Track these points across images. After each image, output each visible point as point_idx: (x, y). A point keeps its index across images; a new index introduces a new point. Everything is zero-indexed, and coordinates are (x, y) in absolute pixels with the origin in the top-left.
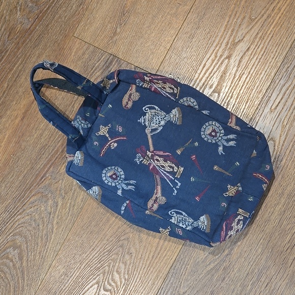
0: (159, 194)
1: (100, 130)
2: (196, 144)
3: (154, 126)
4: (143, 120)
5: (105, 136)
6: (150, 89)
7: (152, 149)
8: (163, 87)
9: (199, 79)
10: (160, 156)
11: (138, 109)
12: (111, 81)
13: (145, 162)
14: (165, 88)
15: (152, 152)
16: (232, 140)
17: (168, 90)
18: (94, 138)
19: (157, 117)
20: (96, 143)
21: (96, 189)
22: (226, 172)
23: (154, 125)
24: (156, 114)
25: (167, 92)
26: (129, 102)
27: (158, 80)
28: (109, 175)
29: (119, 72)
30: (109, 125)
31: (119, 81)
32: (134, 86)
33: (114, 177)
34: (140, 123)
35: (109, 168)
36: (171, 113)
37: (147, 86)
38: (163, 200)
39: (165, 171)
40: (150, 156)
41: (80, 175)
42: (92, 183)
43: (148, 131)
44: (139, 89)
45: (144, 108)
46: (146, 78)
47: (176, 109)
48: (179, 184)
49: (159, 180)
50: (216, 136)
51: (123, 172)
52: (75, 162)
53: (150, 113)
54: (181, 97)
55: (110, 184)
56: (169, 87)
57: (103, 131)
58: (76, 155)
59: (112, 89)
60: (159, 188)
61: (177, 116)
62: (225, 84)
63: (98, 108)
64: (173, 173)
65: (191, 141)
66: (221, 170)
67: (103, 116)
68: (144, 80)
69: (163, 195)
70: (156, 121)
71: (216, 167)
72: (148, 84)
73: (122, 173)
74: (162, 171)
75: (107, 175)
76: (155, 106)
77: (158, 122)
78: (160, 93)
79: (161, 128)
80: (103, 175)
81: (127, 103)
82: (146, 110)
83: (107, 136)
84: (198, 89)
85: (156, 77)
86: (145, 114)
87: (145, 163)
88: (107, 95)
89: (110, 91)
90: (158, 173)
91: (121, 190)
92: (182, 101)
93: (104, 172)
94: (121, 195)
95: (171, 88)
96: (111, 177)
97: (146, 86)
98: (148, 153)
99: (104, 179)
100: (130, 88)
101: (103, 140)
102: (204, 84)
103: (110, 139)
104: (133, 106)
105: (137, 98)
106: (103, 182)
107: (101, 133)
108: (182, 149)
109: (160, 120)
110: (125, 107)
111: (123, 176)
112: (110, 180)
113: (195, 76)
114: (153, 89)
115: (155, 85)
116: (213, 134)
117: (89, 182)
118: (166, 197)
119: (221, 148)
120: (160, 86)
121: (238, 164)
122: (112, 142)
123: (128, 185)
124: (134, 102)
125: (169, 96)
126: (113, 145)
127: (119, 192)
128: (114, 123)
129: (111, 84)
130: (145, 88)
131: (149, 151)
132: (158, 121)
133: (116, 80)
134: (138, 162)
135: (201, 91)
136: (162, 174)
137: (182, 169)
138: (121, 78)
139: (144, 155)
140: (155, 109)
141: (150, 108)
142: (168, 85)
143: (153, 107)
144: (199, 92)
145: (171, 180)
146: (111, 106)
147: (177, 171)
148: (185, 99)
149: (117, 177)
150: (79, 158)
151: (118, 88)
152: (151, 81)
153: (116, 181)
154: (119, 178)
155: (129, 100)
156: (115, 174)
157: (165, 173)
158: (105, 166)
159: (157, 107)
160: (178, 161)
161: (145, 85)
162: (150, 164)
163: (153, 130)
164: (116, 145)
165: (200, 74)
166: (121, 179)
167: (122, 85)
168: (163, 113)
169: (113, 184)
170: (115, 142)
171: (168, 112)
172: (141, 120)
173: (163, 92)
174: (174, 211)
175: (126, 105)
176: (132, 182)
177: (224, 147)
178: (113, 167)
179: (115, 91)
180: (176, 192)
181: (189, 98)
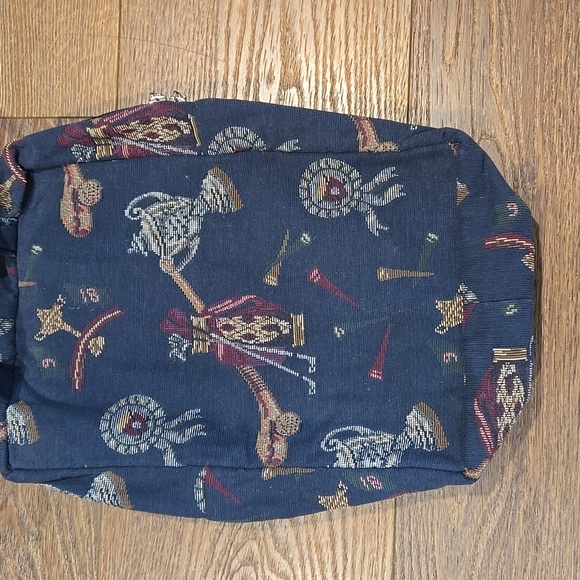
0: (274, 411)
1: (40, 325)
2: (306, 238)
3: (176, 245)
4: (140, 245)
5: (61, 333)
6: (118, 157)
7: (199, 306)
8: (149, 135)
9: (231, 74)
10: (229, 314)
11: (111, 222)
12: (8, 184)
13: (199, 347)
14: (154, 135)
15: (205, 313)
16: (390, 183)
17: (165, 135)
18: (35, 351)
19: (173, 219)
20: (46, 363)
21: (103, 480)
22: (413, 274)
23: (174, 242)
24: (166, 214)
25: (165, 143)
26: (81, 215)
27: (125, 121)
28: (119, 427)
29: (16, 151)
30: (60, 298)
31: (29, 174)
32: (74, 169)
33: (138, 426)
34: (137, 256)
35: (114, 409)
36: (203, 192)
37: (107, 151)
38: (290, 422)
39: (261, 345)
40: (203, 325)
41: (45, 466)
42: (86, 472)
43: (166, 266)
44: (90, 169)
45: (127, 212)
46: (92, 132)
47: (210, 176)
48: (312, 360)
49: (255, 376)
50: (344, 194)
51: (153, 402)
52: (16, 438)
53: (149, 217)
54: (207, 139)
55: (133, 450)
56: (164, 127)
57: (51, 321)
58: (9, 418)
59: (18, 202)
60: (266, 395)
61: (222, 191)
62: (301, 56)
63: (10, 270)
64: (284, 341)
65: (287, 237)
66: (399, 273)
67: (31, 284)
68: (90, 141)
69: (284, 409)
70: (175, 229)
71: (383, 274)
72: (107, 145)
73: (152, 405)
74: (253, 347)
75: (114, 433)
76: (153, 193)
77: (180, 231)
78: (149, 155)
79: (197, 241)
80: (106, 436)
81: (77, 219)
82: (136, 216)
83: (68, 328)
84: (240, 97)
85: (117, 118)
86: (136, 227)
87: (200, 349)
88: (15, 225)
89: (15, 211)
90: (245, 359)
91: (170, 451)
92: (213, 146)
93: (104, 425)
94: (176, 465)
95: (169, 127)
96: (128, 430)
97: (104, 153)
98: (195, 321)
99: (112, 444)
100: (66, 178)
101: (62, 344)
102: (248, 81)
103: (78, 335)
104: (95, 220)
105: (97, 196)
106: (113, 454)
107: (47, 330)
108: (276, 269)
109: (184, 221)
110: (77, 231)
111: (159, 413)
112: (130, 439)
113: (217, 72)
114: (125, 153)
115: (125, 141)
116: (335, 191)
117: (77, 473)
118: (295, 411)
119: (371, 219)
120: (140, 136)
121: (433, 236)
122: (90, 338)
123: (180, 428)
124: (92, 209)
125: (175, 149)
126: (95, 345)
127: (170, 460)
128: (68, 287)
129: (11, 190)
130: (103, 160)
131: (196, 315)
132: (179, 226)
133: (17, 175)
134: (180, 356)
135: (251, 99)
136: (258, 357)
137: (301, 318)
138: (30, 163)
139: (189, 332)
140: (157, 200)
141: (144, 204)
142: (158, 124)
143: (150, 197)
144: (246, 102)
145: (286, 361)
146: (37, 248)
147: (291, 330)
148: (219, 137)
149: (144, 422)
150: (21, 423)
151: (36, 194)
152: (109, 134)
153: (146, 435)
154: (150, 424)
155: (77, 210)
156: (134, 418)
157: (264, 349)
158: (98, 412)
159: (158, 195)
160: (281, 303)
161: (102, 152)
162: (213, 346)
163: (178, 258)
164: (101, 341)
165: (227, 60)
166: (159, 423)
167: (42, 182)
168: (184, 201)
169: (144, 447)
170: (95, 335)
171: (194, 191)
172: (137, 245)
173: (155, 148)
174: (333, 437)
175: (77, 228)
176: (189, 415)
177: (378, 210)
178: (123, 402)
179: (32, 205)
180: (313, 384)
181: (228, 131)
